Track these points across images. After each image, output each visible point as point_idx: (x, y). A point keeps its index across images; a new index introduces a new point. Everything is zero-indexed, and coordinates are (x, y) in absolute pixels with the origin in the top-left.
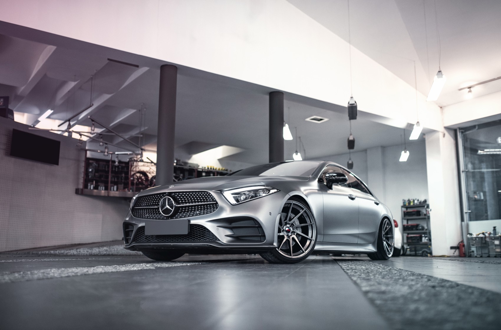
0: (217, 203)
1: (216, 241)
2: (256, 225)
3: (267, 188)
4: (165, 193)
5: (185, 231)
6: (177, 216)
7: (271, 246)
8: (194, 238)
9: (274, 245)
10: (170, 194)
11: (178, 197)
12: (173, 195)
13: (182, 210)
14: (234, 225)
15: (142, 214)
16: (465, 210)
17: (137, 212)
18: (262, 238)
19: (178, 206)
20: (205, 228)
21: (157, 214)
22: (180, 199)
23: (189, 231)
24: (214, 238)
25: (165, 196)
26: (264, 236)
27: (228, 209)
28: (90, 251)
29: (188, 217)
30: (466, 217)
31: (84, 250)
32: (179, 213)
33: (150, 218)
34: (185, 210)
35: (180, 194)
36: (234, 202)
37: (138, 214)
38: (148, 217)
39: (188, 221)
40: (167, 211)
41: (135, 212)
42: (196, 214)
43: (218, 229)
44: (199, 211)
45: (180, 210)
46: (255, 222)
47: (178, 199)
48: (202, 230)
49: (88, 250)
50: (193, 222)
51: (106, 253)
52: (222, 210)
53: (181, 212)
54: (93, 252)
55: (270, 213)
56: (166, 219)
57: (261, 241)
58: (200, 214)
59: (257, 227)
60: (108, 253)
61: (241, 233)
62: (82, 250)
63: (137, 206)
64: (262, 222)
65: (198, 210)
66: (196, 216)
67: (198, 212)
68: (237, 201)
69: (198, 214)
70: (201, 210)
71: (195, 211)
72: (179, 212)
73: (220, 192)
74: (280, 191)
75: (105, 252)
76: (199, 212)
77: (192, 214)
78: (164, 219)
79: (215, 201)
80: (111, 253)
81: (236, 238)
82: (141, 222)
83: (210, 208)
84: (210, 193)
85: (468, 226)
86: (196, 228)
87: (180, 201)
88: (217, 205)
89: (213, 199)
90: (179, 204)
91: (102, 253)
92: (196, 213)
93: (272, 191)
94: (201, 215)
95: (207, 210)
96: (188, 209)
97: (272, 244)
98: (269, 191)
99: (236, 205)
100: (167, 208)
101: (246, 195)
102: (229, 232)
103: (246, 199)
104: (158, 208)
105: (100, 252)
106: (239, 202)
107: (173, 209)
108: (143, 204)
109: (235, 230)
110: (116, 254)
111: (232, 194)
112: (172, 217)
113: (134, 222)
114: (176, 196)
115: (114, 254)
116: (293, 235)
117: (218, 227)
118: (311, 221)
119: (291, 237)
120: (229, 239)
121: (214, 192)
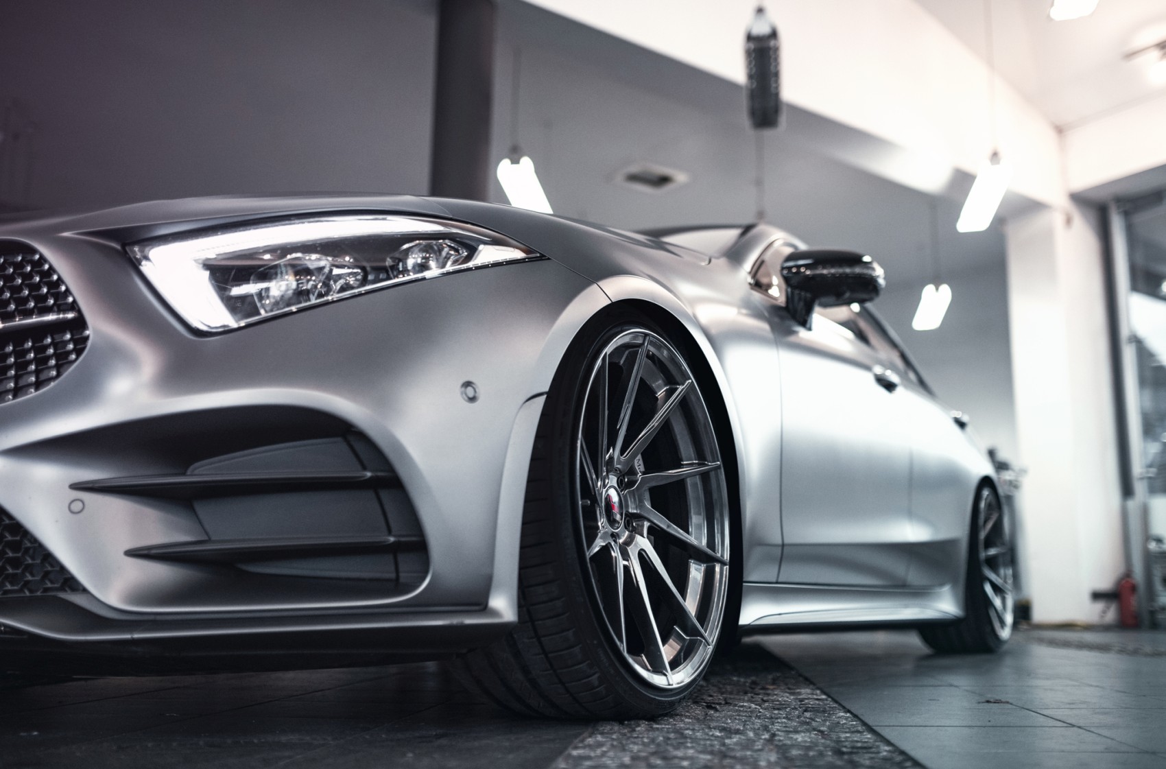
0: (79, 324)
1: (62, 595)
2: (365, 468)
3: (455, 231)
7: (473, 620)
9: (495, 613)
14: (205, 472)
16: (1138, 468)
18: (407, 564)
26: (417, 548)
27: (148, 360)
30: (1140, 488)
36: (209, 313)
43: (77, 506)
46: (359, 447)
55: (468, 384)
57: (398, 587)
59: (374, 485)
64: (398, 448)
68: (236, 305)
73: (118, 243)
74: (542, 258)
79: (74, 306)
81: (210, 569)
83: (36, 358)
84: (43, 260)
88: (84, 333)
89: (62, 301)
93: (487, 254)
97: (480, 603)
98: (472, 251)
99: (227, 331)
102: (159, 529)
103: (300, 294)
109: (205, 511)
111: (208, 262)
116: (638, 538)
117: (77, 487)
118: (701, 457)
119: (633, 552)
120: (159, 572)
121: (65, 247)
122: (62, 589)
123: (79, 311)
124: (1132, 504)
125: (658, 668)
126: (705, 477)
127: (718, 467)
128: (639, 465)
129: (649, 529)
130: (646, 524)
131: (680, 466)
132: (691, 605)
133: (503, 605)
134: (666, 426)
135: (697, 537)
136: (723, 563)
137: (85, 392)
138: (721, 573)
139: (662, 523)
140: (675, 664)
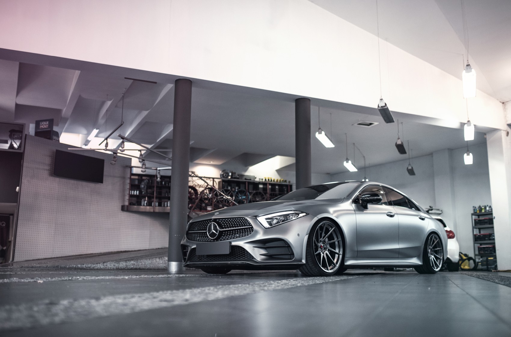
0: (252, 227)
2: (286, 245)
4: (211, 219)
5: (227, 251)
6: (221, 238)
7: (300, 263)
8: (235, 257)
9: (303, 262)
10: (215, 220)
11: (222, 223)
12: (218, 221)
13: (225, 233)
14: (268, 245)
15: (194, 237)
17: (190, 236)
18: (292, 256)
19: (221, 230)
20: (244, 249)
21: (205, 237)
22: (223, 225)
23: (231, 251)
24: (251, 257)
25: (212, 222)
26: (292, 254)
27: (261, 232)
28: (117, 265)
29: (230, 239)
31: (111, 264)
32: (222, 237)
33: (201, 241)
34: (228, 233)
35: (223, 220)
36: (267, 225)
37: (191, 237)
38: (199, 239)
39: (229, 243)
40: (213, 235)
41: (189, 236)
42: (236, 237)
43: (254, 249)
45: (223, 234)
46: (285, 242)
47: (222, 224)
48: (241, 250)
49: (115, 264)
50: (234, 243)
51: (134, 267)
52: (257, 232)
53: (224, 236)
54: (120, 266)
55: (298, 234)
56: (213, 242)
57: (291, 259)
58: (239, 237)
59: (287, 247)
60: (135, 267)
61: (273, 252)
62: (109, 264)
63: (190, 231)
64: (290, 243)
65: (237, 233)
66: (236, 238)
67: (238, 235)
68: (270, 224)
70: (240, 233)
71: (235, 234)
72: (223, 235)
73: (255, 217)
74: (308, 214)
75: (132, 266)
77: (233, 236)
78: (211, 242)
79: (251, 225)
80: (138, 267)
81: (270, 257)
82: (193, 244)
83: (247, 232)
84: (247, 219)
86: (236, 248)
87: (223, 226)
88: (253, 229)
89: (250, 225)
90: (223, 228)
91: (129, 267)
93: (301, 215)
94: (241, 237)
95: (244, 234)
96: (230, 233)
97: (301, 261)
98: (298, 215)
99: (269, 228)
100: (213, 232)
101: (278, 219)
102: (263, 252)
103: (278, 223)
104: (206, 233)
105: (127, 266)
106: (272, 225)
107: (217, 233)
108: (195, 228)
109: (268, 249)
110: (144, 268)
111: (266, 219)
112: (217, 239)
113: (188, 244)
114: (220, 221)
115: (141, 268)
116: (326, 251)
117: (253, 247)
118: (338, 238)
119: (325, 253)
120: (263, 257)
121: (250, 218)
122: (252, 259)
123: (252, 226)
125: (328, 270)
126: (338, 242)
127: (340, 240)
128: (327, 240)
129: (328, 250)
130: (327, 249)
131: (334, 240)
132: (335, 261)
133: (304, 261)
134: (331, 233)
135: (337, 251)
136: (341, 255)
137: (254, 236)
138: (341, 256)
139: (330, 249)
140: (330, 270)
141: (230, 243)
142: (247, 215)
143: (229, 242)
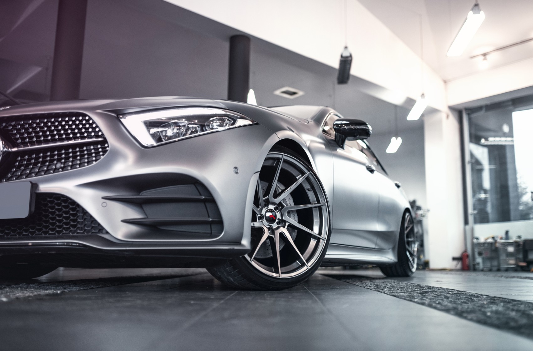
0: (105, 141)
1: (99, 235)
2: (201, 195)
3: (229, 114)
7: (236, 248)
8: (45, 227)
9: (243, 246)
11: (15, 132)
12: (5, 127)
13: (23, 160)
14: (147, 194)
16: (470, 210)
18: (215, 228)
19: (12, 150)
20: (74, 203)
22: (18, 136)
23: (33, 209)
24: (96, 228)
26: (219, 223)
27: (130, 155)
29: (35, 177)
30: (471, 219)
32: (13, 169)
34: (29, 160)
35: (19, 125)
36: (147, 140)
39: (30, 184)
42: (54, 170)
43: (104, 205)
44: (61, 163)
45: (17, 161)
46: (200, 188)
47: (15, 135)
50: (44, 188)
52: (116, 155)
53: (18, 167)
55: (236, 168)
58: (63, 169)
59: (204, 201)
61: (161, 214)
64: (214, 189)
65: (59, 160)
66: (53, 173)
67: (59, 165)
68: (158, 138)
69: (59, 169)
70: (67, 158)
71: (51, 161)
72: (15, 167)
73: (116, 115)
74: (257, 124)
76: (62, 165)
77: (45, 169)
79: (103, 135)
81: (151, 227)
83: (87, 154)
84: (90, 118)
85: (472, 230)
86: (52, 202)
87: (18, 139)
88: (106, 145)
89: (98, 134)
90: (17, 146)
92: (54, 167)
93: (240, 122)
94: (67, 170)
95: (80, 160)
96: (37, 158)
97: (239, 243)
98: (235, 121)
99: (153, 147)
101: (180, 126)
102: (133, 214)
103: (178, 134)
106: (162, 141)
109: (147, 208)
111: (146, 123)
114: (10, 127)
116: (282, 228)
117: (104, 198)
119: (278, 232)
120: (134, 228)
121: (99, 115)
122: (99, 232)
123: (105, 139)
124: (468, 227)
129: (289, 225)
133: (246, 243)
134: (301, 185)
137: (106, 166)
141: (34, 186)
142: (93, 109)
143: (31, 182)
